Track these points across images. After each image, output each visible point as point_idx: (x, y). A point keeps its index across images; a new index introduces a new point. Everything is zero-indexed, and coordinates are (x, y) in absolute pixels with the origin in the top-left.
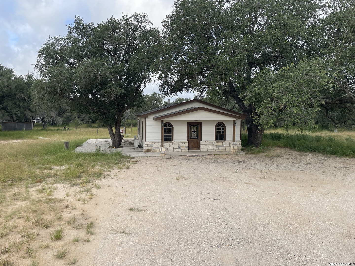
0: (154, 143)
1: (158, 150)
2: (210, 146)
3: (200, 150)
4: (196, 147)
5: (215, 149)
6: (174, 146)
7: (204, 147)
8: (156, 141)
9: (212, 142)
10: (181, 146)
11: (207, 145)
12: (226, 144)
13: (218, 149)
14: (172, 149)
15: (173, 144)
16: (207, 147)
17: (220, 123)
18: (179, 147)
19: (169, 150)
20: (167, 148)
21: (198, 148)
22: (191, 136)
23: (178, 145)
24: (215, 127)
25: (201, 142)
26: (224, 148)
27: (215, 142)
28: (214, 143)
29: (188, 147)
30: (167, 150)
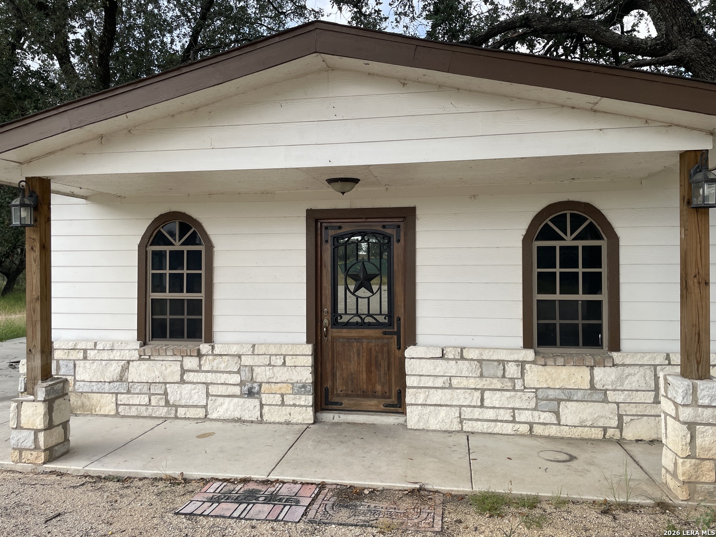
0: (85, 351)
1: (107, 404)
2: (483, 391)
3: (404, 413)
4: (379, 388)
5: (523, 416)
6: (210, 378)
7: (437, 397)
8: (95, 335)
9: (502, 362)
10: (259, 380)
11: (455, 382)
12: (621, 379)
13: (551, 418)
14: (197, 396)
15: (207, 364)
16: (461, 398)
17: (568, 213)
18: (245, 389)
19: (176, 407)
20: (166, 393)
21: (394, 400)
22: (341, 308)
23: (238, 372)
24: (520, 244)
25: (409, 352)
26: (605, 415)
27: (522, 364)
28: (513, 370)
29: (310, 388)
30: (163, 403)
